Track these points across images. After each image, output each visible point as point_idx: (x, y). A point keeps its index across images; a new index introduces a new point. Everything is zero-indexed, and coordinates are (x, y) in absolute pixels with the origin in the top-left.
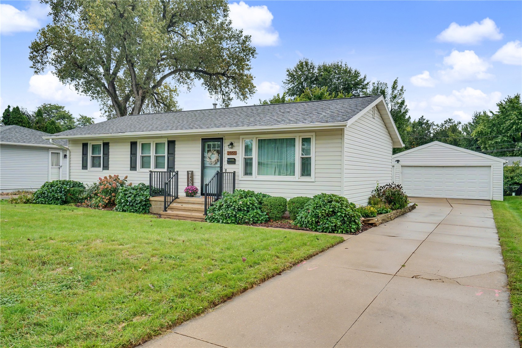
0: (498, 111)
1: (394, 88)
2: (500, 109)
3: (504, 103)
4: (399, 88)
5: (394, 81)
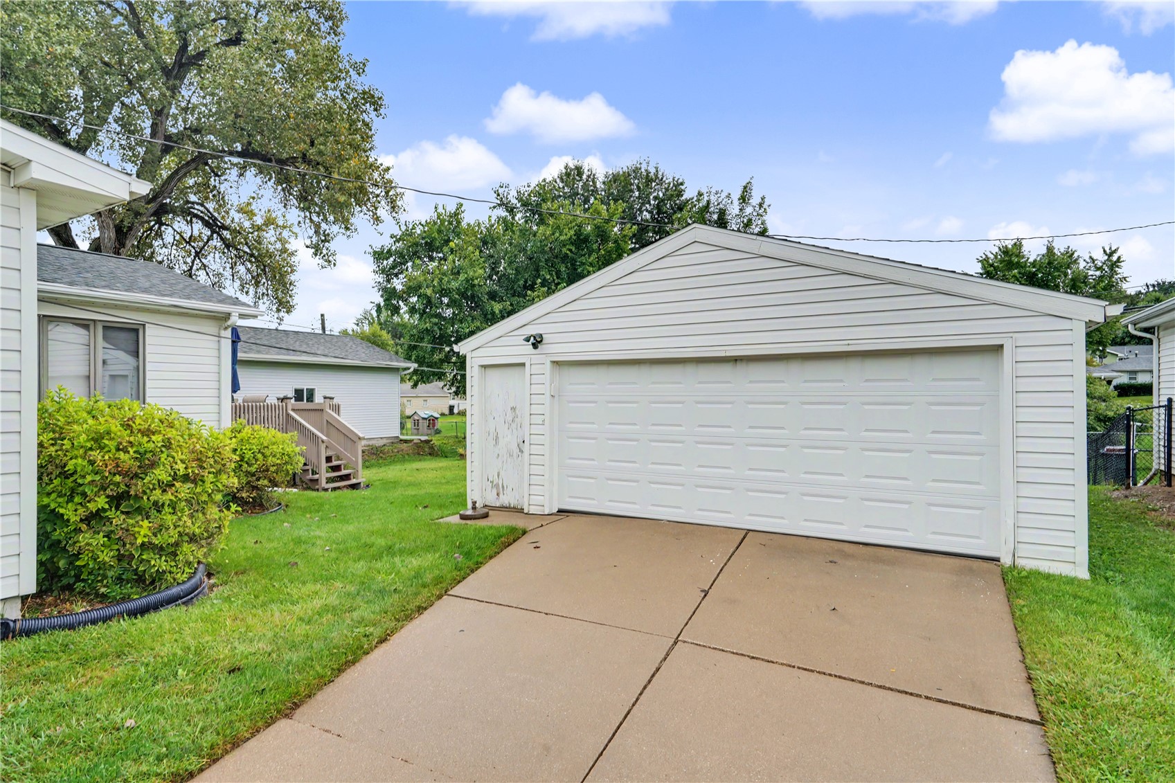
0: (981, 271)
1: (744, 199)
2: (984, 267)
3: (992, 257)
4: (755, 201)
5: (744, 184)
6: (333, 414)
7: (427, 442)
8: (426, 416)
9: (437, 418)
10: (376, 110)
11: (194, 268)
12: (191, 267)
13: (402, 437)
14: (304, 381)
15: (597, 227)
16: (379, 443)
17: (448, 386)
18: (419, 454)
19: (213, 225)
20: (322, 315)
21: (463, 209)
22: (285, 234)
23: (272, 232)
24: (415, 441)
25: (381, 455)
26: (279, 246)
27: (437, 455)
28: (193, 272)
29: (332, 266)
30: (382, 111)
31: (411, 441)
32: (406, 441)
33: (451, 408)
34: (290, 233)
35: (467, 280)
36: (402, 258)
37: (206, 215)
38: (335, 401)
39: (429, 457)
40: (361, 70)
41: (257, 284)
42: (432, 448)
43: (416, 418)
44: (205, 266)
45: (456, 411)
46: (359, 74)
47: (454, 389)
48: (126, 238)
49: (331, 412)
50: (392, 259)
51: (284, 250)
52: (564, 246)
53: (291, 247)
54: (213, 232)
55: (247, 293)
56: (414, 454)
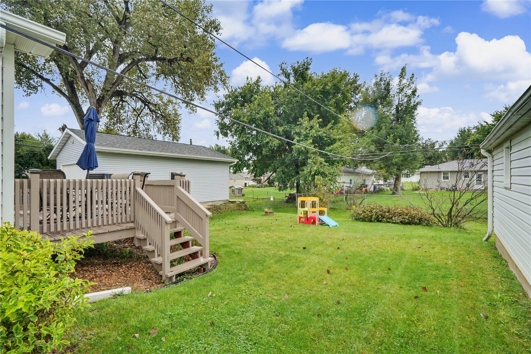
5: (402, 68)
6: (183, 191)
7: (243, 203)
8: (238, 188)
9: (242, 189)
10: (216, 31)
11: (138, 122)
12: (136, 121)
13: (230, 200)
14: (178, 168)
15: (335, 85)
16: (218, 204)
17: (250, 173)
18: (239, 210)
19: (146, 102)
20: (191, 140)
21: (260, 80)
22: (176, 107)
23: (171, 106)
24: (237, 202)
25: (219, 211)
26: (174, 112)
27: (249, 210)
28: (137, 124)
29: (195, 112)
30: (220, 31)
31: (235, 202)
32: (232, 202)
33: (246, 184)
34: (179, 107)
35: (265, 113)
36: (229, 106)
37: (143, 98)
38: (186, 178)
39: (245, 212)
40: (209, 10)
41: (165, 129)
42: (246, 206)
43: (233, 188)
44: (142, 121)
45: (247, 185)
46: (208, 12)
47: (253, 174)
48: (102, 103)
49: (181, 189)
50: (224, 107)
51: (176, 114)
52: (318, 94)
53: (179, 113)
54: (145, 105)
55: (160, 133)
56: (237, 210)
